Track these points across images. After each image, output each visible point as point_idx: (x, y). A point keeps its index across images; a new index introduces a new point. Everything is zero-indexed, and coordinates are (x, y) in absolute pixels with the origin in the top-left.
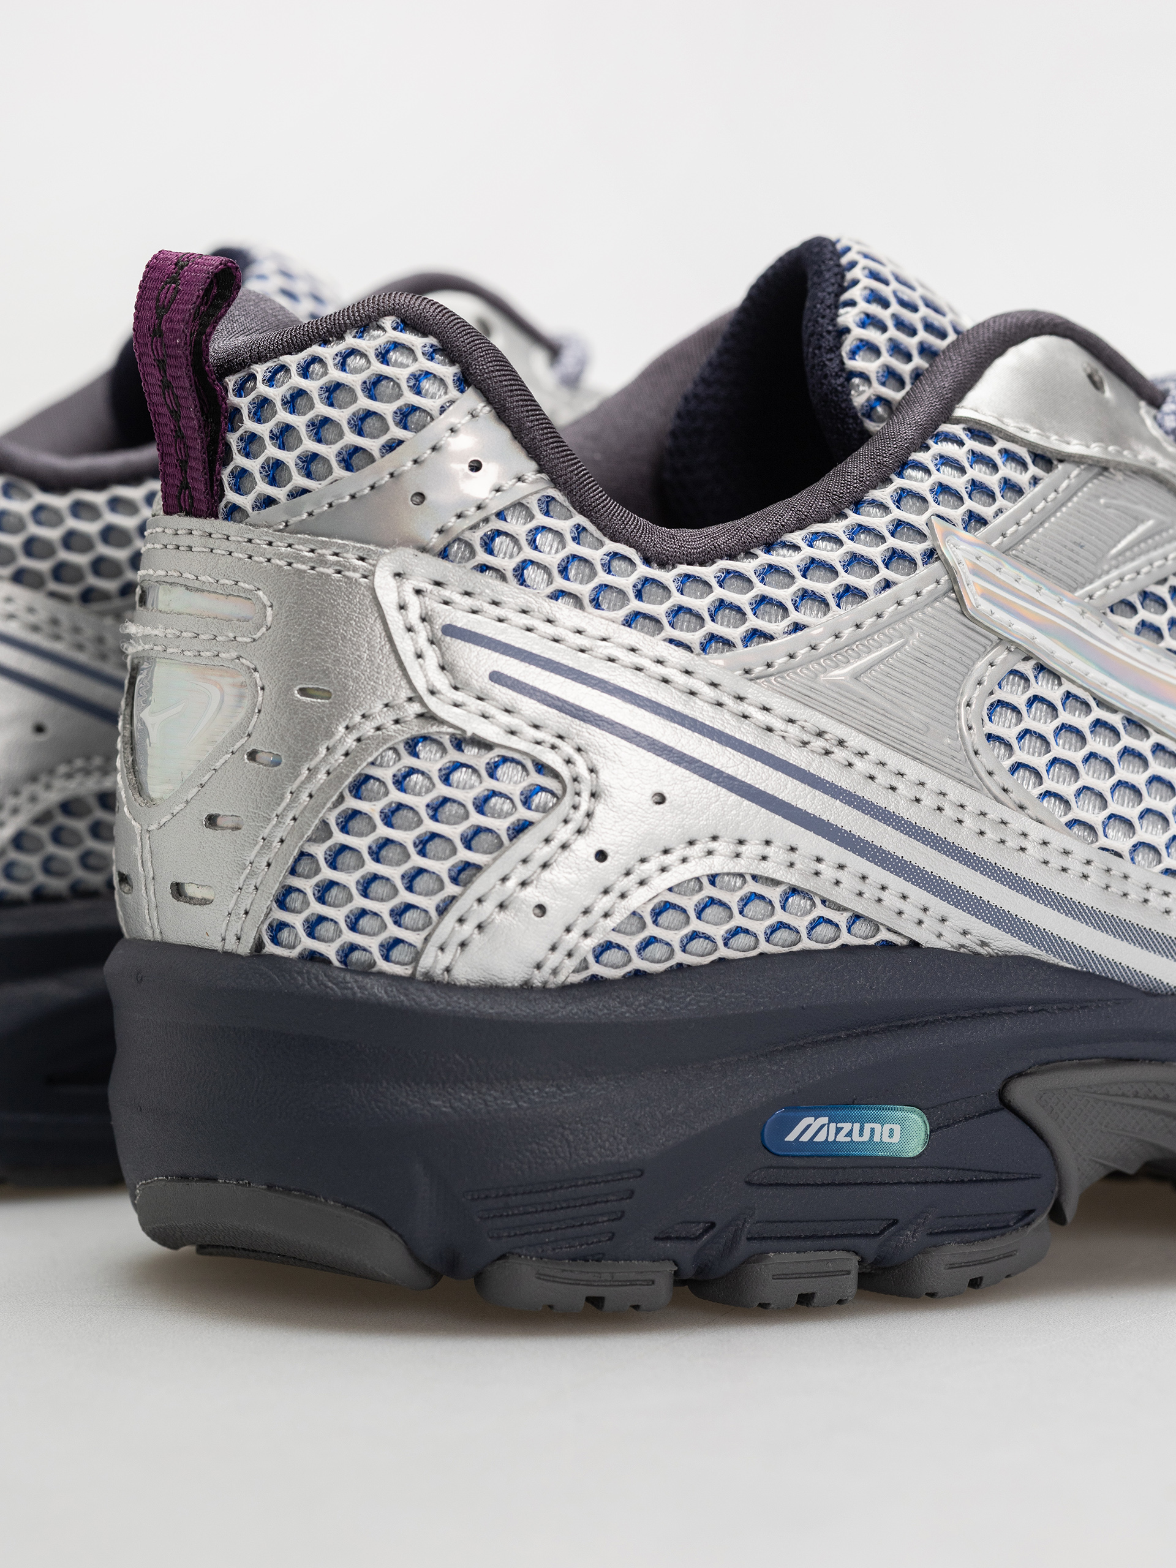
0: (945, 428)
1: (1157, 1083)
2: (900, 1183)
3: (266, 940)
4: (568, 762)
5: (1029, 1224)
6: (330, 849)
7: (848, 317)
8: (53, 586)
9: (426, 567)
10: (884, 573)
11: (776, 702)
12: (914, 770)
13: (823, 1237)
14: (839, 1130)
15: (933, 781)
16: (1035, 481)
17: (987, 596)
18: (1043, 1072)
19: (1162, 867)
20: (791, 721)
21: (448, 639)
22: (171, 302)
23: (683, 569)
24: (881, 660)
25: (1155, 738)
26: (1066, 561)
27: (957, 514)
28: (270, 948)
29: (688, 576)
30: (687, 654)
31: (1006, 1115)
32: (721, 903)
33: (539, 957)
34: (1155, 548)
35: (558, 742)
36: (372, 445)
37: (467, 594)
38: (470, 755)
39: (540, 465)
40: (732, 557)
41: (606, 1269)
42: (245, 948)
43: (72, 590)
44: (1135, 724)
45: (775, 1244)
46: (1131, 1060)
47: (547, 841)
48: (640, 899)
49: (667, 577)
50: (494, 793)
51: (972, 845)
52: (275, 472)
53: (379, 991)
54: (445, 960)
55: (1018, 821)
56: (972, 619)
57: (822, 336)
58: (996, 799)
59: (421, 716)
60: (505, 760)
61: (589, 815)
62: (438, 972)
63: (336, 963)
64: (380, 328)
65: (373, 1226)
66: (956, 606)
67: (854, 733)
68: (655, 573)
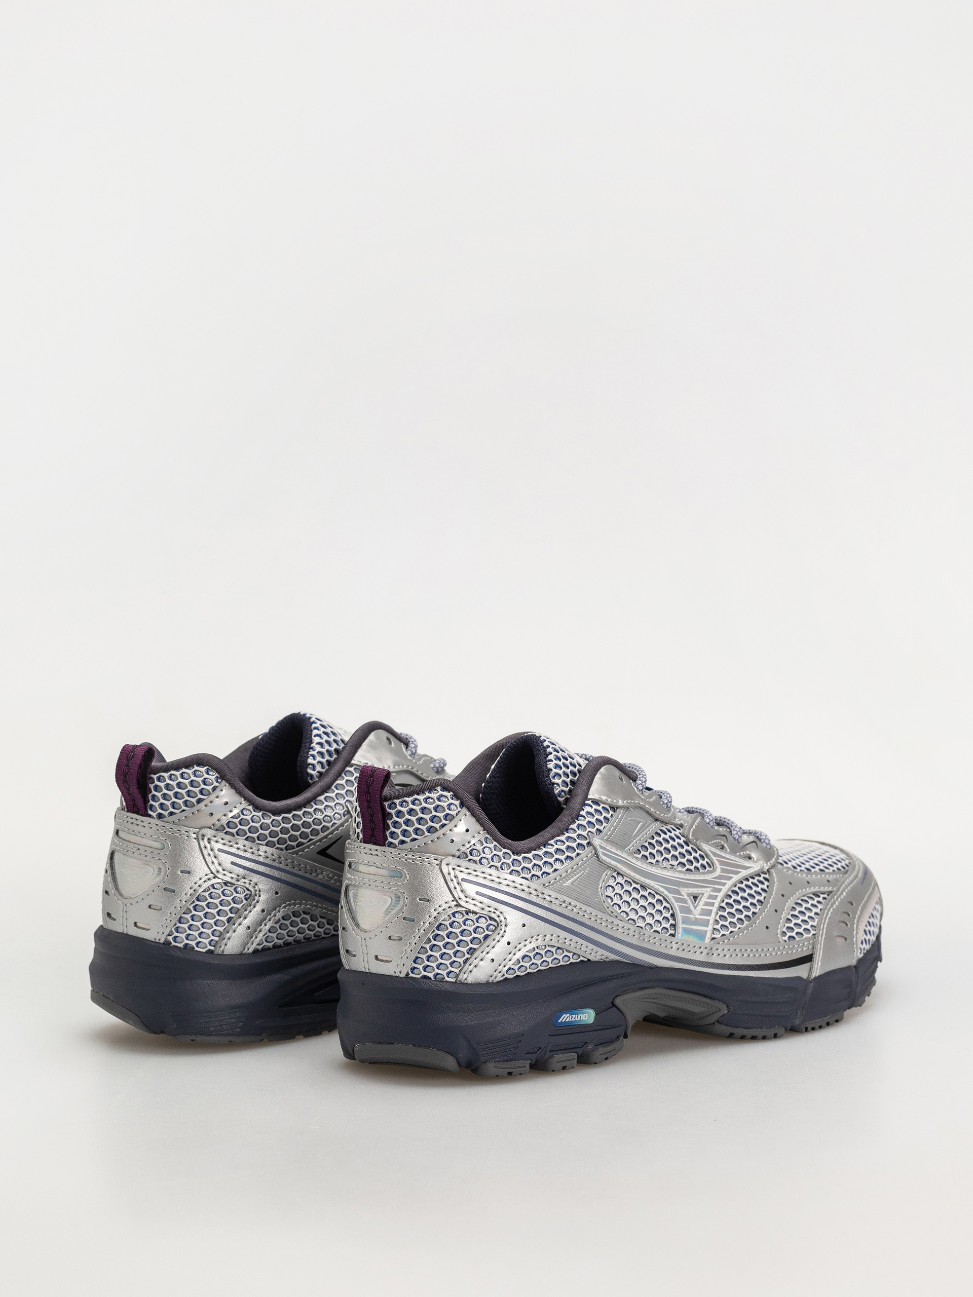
0: (587, 802)
1: (652, 994)
2: (587, 1031)
3: (410, 972)
4: (499, 916)
5: (619, 1040)
6: (430, 946)
7: (551, 765)
8: (278, 846)
9: (454, 861)
10: (577, 851)
11: (552, 893)
12: (589, 910)
13: (568, 1049)
14: (572, 1017)
15: (594, 912)
16: (612, 815)
17: (605, 854)
18: (624, 995)
19: (653, 930)
20: (557, 899)
21: (463, 882)
22: (373, 783)
23: (523, 855)
24: (578, 878)
25: (649, 891)
26: (623, 840)
27: (594, 830)
28: (411, 975)
29: (525, 857)
30: (527, 881)
31: (614, 1008)
32: (540, 954)
33: (491, 974)
34: (643, 831)
35: (495, 911)
36: (437, 826)
37: (467, 868)
38: (471, 916)
39: (484, 828)
40: (535, 850)
41: (513, 1064)
42: (403, 975)
43: (283, 847)
44: (644, 887)
45: (556, 1052)
46: (646, 988)
47: (494, 940)
48: (519, 955)
49: (520, 858)
50: (478, 927)
51: (605, 930)
52: (405, 833)
53: (447, 986)
54: (465, 976)
55: (616, 922)
56: (601, 862)
57: (544, 772)
58: (610, 915)
59: (456, 905)
60: (480, 917)
61: (505, 932)
62: (463, 980)
63: (433, 979)
64: (436, 790)
65: (448, 1055)
66: (597, 859)
67: (573, 900)
68: (516, 857)
